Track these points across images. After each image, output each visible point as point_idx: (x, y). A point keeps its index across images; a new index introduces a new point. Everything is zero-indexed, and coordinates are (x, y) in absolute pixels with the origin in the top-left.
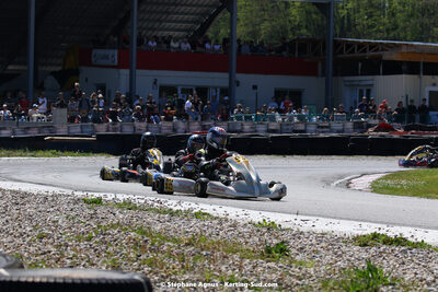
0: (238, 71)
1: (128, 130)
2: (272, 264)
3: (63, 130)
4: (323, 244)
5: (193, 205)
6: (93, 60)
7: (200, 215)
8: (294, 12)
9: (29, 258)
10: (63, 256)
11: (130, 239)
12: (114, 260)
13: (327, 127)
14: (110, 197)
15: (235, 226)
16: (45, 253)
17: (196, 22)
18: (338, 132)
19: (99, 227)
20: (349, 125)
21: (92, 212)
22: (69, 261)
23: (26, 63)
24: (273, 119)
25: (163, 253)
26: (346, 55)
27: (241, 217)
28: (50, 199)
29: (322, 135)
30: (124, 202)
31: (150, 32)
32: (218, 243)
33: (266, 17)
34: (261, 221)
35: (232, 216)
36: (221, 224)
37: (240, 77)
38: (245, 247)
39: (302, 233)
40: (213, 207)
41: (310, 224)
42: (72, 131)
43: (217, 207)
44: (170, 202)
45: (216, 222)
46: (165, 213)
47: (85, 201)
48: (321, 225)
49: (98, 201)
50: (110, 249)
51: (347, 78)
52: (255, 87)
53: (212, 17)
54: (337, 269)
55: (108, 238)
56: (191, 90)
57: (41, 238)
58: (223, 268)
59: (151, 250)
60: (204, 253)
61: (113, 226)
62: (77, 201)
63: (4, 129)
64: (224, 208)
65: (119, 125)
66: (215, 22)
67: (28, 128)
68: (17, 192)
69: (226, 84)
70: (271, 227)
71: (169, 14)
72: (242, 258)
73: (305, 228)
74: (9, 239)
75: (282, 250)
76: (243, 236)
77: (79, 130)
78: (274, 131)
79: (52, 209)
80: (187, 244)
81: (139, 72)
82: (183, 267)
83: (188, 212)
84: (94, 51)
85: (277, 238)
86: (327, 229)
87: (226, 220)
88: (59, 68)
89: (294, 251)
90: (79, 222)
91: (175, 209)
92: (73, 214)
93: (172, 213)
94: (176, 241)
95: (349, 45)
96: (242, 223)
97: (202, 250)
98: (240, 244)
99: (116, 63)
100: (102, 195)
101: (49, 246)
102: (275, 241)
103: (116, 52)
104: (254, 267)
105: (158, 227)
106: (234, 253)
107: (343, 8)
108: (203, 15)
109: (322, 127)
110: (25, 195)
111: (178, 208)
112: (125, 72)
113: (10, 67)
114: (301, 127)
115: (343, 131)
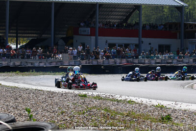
0: (143, 37)
1: (95, 63)
2: (164, 125)
3: (66, 63)
4: (186, 115)
5: (127, 97)
6: (80, 32)
7: (130, 102)
8: (166, 10)
9: (58, 122)
10: (72, 121)
11: (101, 113)
12: (95, 123)
13: (181, 61)
14: (90, 93)
15: (146, 107)
16: (64, 120)
17: (124, 16)
18: (186, 63)
19: (88, 108)
20: (191, 60)
21: (83, 101)
22: (75, 124)
23: (50, 34)
24: (158, 58)
25: (116, 120)
26: (189, 29)
27: (148, 103)
28: (64, 95)
29: (180, 65)
30: (97, 96)
31: (104, 20)
32: (140, 115)
33: (154, 13)
34: (157, 105)
35: (144, 102)
36: (140, 106)
37: (143, 39)
38: (152, 117)
39: (176, 110)
40: (136, 98)
41: (179, 106)
42: (71, 63)
43: (137, 98)
44: (117, 96)
45: (137, 105)
46: (115, 101)
47: (80, 96)
48: (184, 106)
49: (85, 96)
50: (93, 118)
51: (190, 40)
52: (150, 44)
53: (131, 13)
54: (193, 126)
55: (92, 113)
56: (122, 45)
57: (62, 113)
58: (143, 127)
59: (111, 119)
60: (134, 120)
61: (93, 108)
62: (76, 96)
63: (41, 63)
64: (141, 99)
65: (91, 60)
66: (132, 15)
67: (52, 62)
68: (49, 92)
69: (137, 42)
70: (162, 107)
71: (112, 12)
72: (151, 122)
73: (177, 107)
74: (48, 113)
75: (169, 118)
76: (150, 112)
77: (73, 63)
78: (158, 63)
79: (65, 100)
80: (127, 116)
81: (99, 37)
82: (126, 126)
83: (125, 100)
84: (80, 29)
85: (165, 112)
86: (186, 108)
87: (142, 104)
88: (65, 36)
89: (173, 118)
90: (79, 106)
91: (119, 99)
92: (75, 102)
93: (118, 101)
94: (122, 114)
95: (191, 25)
96: (149, 105)
97: (134, 118)
98: (150, 115)
99: (89, 34)
100: (86, 93)
101: (66, 117)
102: (165, 114)
103: (89, 29)
104: (157, 126)
105: (113, 108)
106: (147, 120)
107: (187, 9)
108: (127, 12)
109: (180, 61)
110: (53, 93)
111: (120, 99)
112: (93, 38)
113: (43, 36)
114: (170, 61)
115: (188, 63)
